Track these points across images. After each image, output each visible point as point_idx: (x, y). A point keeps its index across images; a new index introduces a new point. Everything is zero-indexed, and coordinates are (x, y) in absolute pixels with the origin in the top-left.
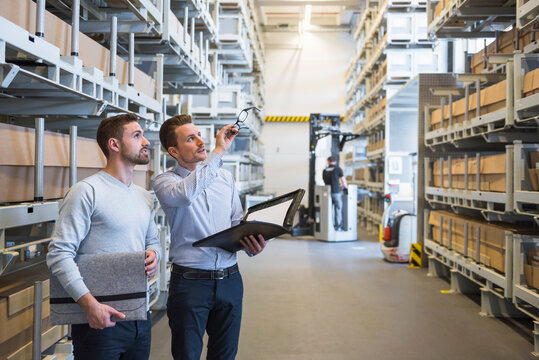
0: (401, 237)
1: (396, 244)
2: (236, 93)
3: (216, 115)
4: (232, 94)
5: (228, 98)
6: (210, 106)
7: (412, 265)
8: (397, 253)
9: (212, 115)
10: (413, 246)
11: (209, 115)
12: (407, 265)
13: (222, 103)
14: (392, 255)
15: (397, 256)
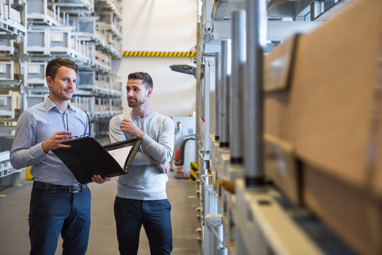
0: (185, 158)
1: (182, 164)
2: (66, 34)
3: (49, 53)
4: (62, 34)
5: (59, 38)
6: (43, 45)
7: (191, 180)
8: (183, 170)
9: (45, 53)
10: (192, 165)
11: (42, 53)
12: (187, 180)
13: (54, 43)
14: (178, 172)
15: (182, 173)
